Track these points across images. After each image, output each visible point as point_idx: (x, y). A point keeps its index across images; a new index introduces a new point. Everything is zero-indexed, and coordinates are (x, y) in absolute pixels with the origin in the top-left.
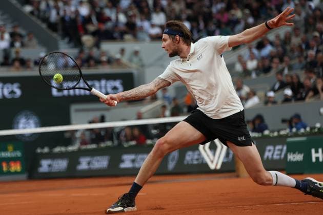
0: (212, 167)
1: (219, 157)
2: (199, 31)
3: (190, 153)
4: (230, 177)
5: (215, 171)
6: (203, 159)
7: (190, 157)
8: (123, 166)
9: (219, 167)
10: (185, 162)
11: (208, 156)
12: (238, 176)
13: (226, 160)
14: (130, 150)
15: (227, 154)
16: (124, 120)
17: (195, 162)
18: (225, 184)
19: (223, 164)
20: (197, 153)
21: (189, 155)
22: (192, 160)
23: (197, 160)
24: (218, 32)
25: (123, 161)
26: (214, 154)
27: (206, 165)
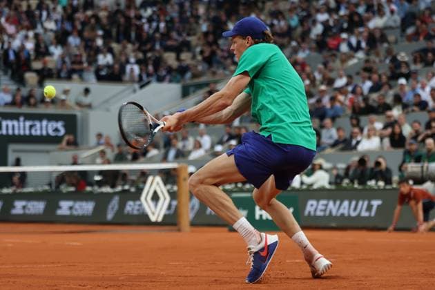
0: (153, 219)
1: (161, 209)
2: (149, 75)
3: (131, 203)
4: (172, 231)
5: (156, 224)
6: (144, 209)
7: (131, 207)
8: (59, 212)
9: (160, 219)
10: (126, 212)
11: (149, 207)
12: (179, 230)
13: (168, 213)
14: (68, 196)
15: (170, 207)
16: (60, 164)
17: (135, 212)
18: (165, 237)
19: (165, 216)
20: (138, 203)
21: (130, 206)
22: (133, 209)
23: (138, 210)
24: (168, 78)
25: (60, 208)
26: (156, 205)
27: (147, 216)
